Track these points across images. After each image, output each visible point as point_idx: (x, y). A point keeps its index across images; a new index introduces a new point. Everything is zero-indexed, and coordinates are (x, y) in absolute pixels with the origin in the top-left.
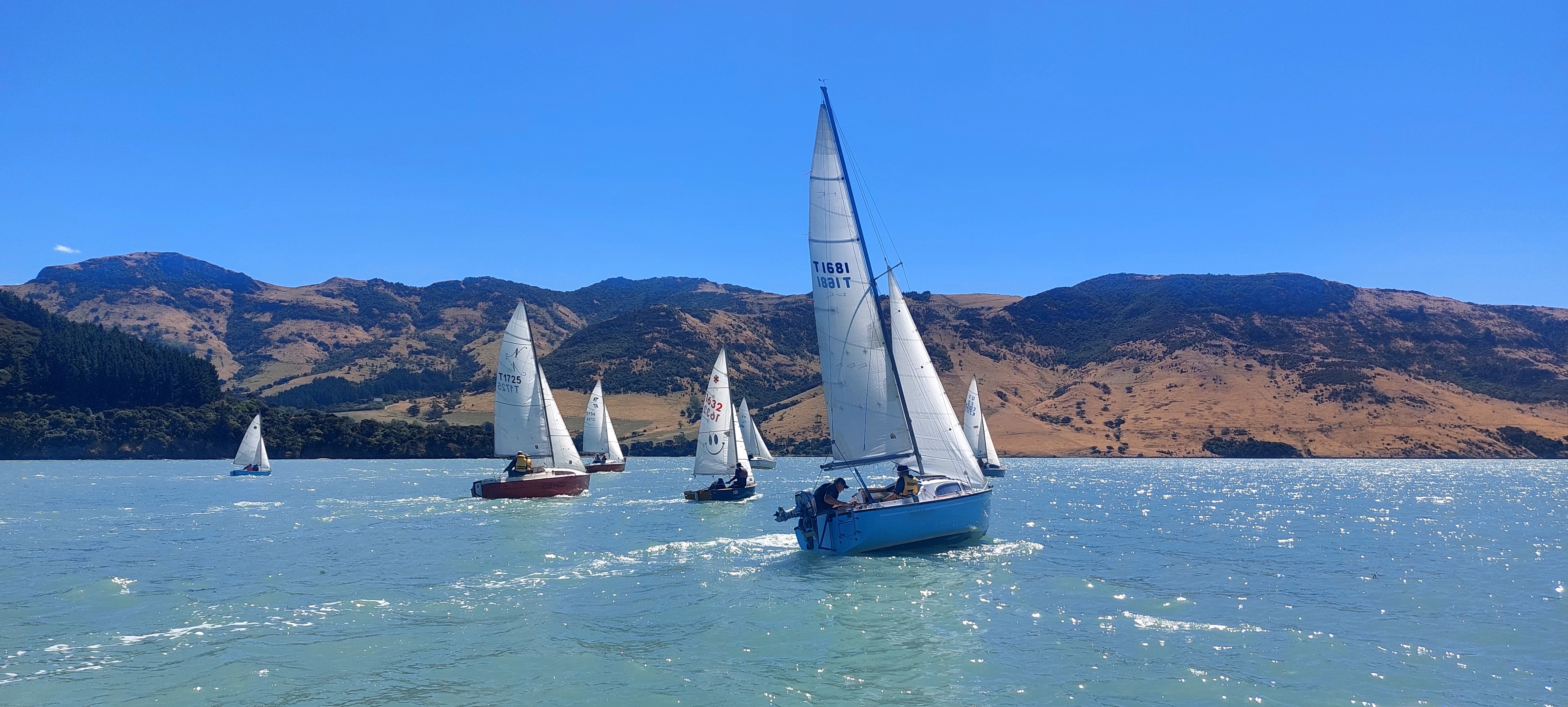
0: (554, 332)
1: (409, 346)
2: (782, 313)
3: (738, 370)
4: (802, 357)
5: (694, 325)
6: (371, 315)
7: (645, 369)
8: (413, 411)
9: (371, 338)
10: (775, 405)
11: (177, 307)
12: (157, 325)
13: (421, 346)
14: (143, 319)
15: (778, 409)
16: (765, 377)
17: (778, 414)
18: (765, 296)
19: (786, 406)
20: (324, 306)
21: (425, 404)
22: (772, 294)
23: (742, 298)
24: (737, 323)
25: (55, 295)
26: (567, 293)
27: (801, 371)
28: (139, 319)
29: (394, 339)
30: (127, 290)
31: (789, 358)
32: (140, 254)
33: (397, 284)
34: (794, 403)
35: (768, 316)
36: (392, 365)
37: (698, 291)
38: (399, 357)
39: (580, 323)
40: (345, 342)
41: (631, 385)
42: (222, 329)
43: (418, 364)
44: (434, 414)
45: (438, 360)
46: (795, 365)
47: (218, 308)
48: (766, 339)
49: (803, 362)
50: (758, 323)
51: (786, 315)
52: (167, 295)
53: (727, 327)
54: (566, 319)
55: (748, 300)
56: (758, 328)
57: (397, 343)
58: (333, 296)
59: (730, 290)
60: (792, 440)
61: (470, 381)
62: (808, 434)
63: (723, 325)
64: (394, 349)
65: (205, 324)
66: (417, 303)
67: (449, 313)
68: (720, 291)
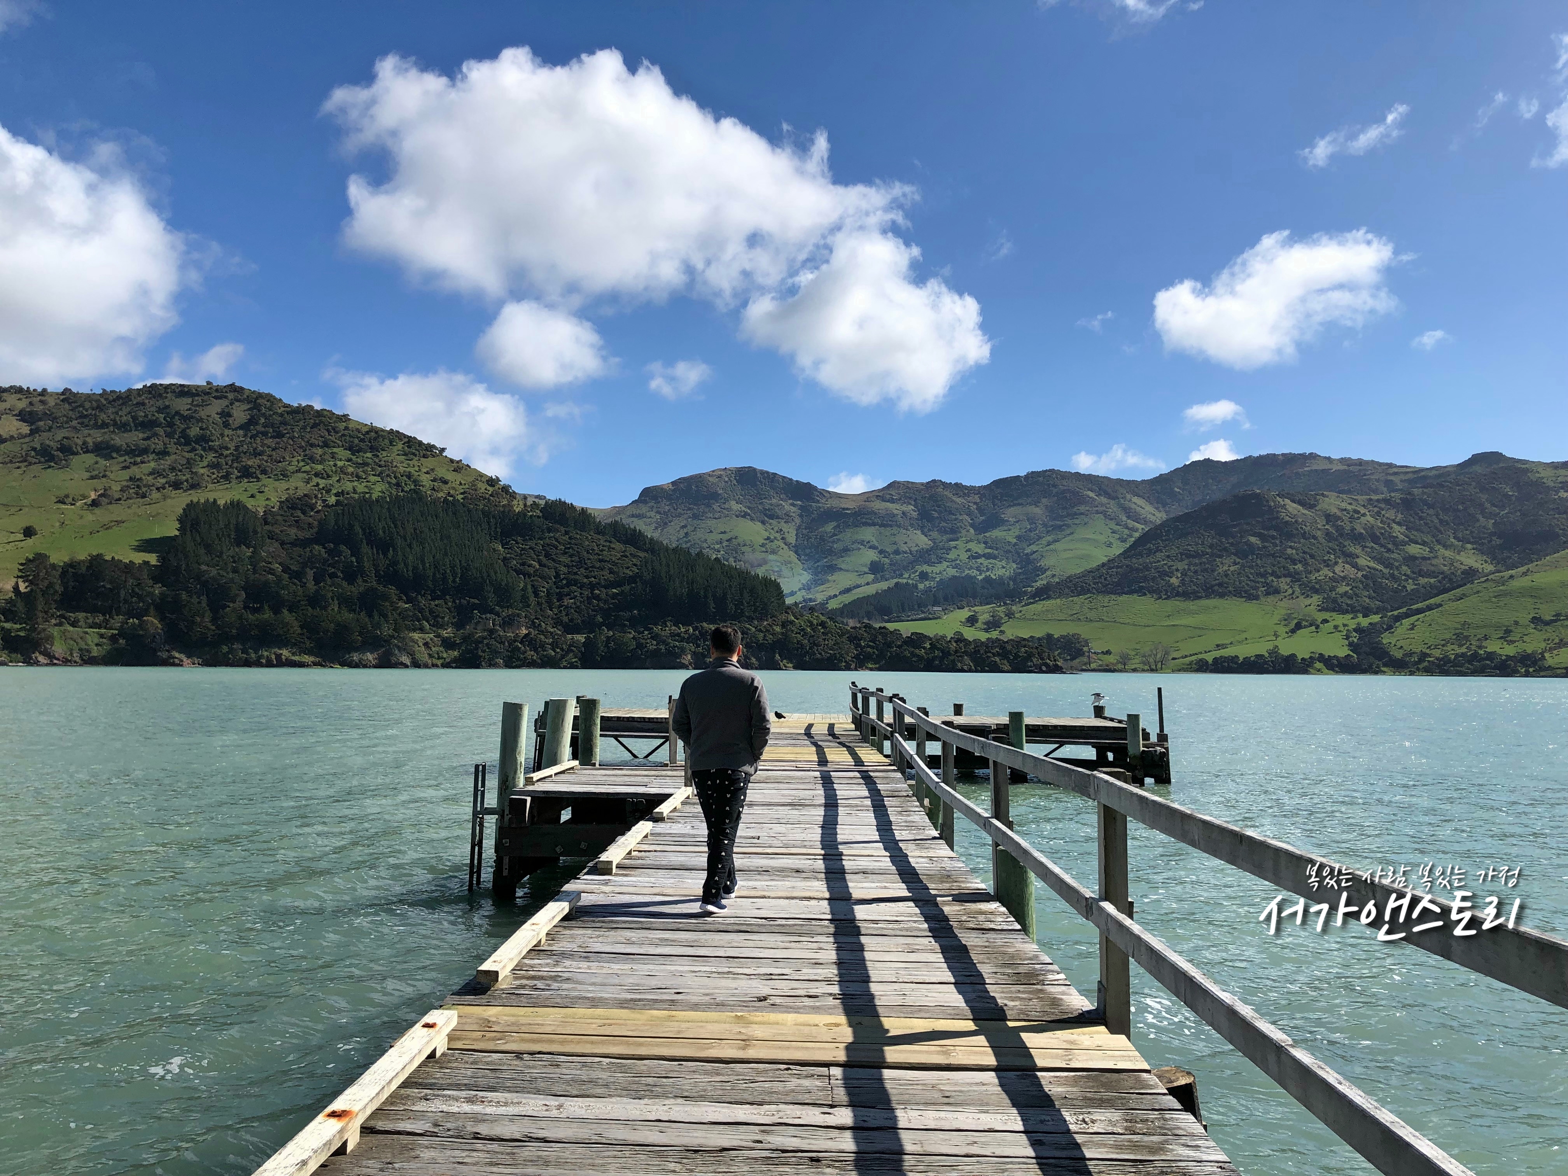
0: (1127, 528)
1: (969, 550)
2: (1416, 491)
3: (1355, 566)
4: (1446, 547)
5: (1295, 512)
6: (930, 519)
7: (1232, 568)
8: (972, 621)
9: (930, 542)
10: (1404, 610)
11: (752, 519)
12: (736, 538)
13: (979, 548)
14: (724, 532)
15: (1407, 615)
16: (1392, 576)
17: (1406, 622)
18: (1396, 470)
19: (1419, 611)
20: (884, 512)
21: (984, 613)
22: (1407, 467)
23: (1365, 475)
24: (1354, 507)
25: (652, 514)
26: (1143, 481)
27: (1445, 565)
28: (722, 533)
29: (953, 543)
30: (709, 506)
31: (1428, 550)
32: (720, 470)
33: (956, 484)
34: (1430, 608)
35: (1397, 496)
36: (952, 572)
37: (1306, 469)
38: (958, 562)
39: (1158, 515)
40: (904, 548)
41: (1216, 588)
42: (791, 538)
43: (978, 569)
44: (993, 624)
45: (999, 564)
46: (1436, 557)
47: (788, 518)
48: (1395, 526)
49: (1448, 553)
50: (1383, 506)
51: (1424, 493)
52: (743, 509)
53: (1339, 513)
54: (1143, 511)
55: (1372, 477)
56: (1383, 512)
57: (955, 547)
58: (892, 501)
59: (1349, 466)
60: (1425, 655)
61: (1032, 587)
62: (1449, 647)
63: (1334, 510)
64: (952, 555)
65: (778, 535)
66: (975, 503)
67: (1010, 513)
68: (1335, 468)
